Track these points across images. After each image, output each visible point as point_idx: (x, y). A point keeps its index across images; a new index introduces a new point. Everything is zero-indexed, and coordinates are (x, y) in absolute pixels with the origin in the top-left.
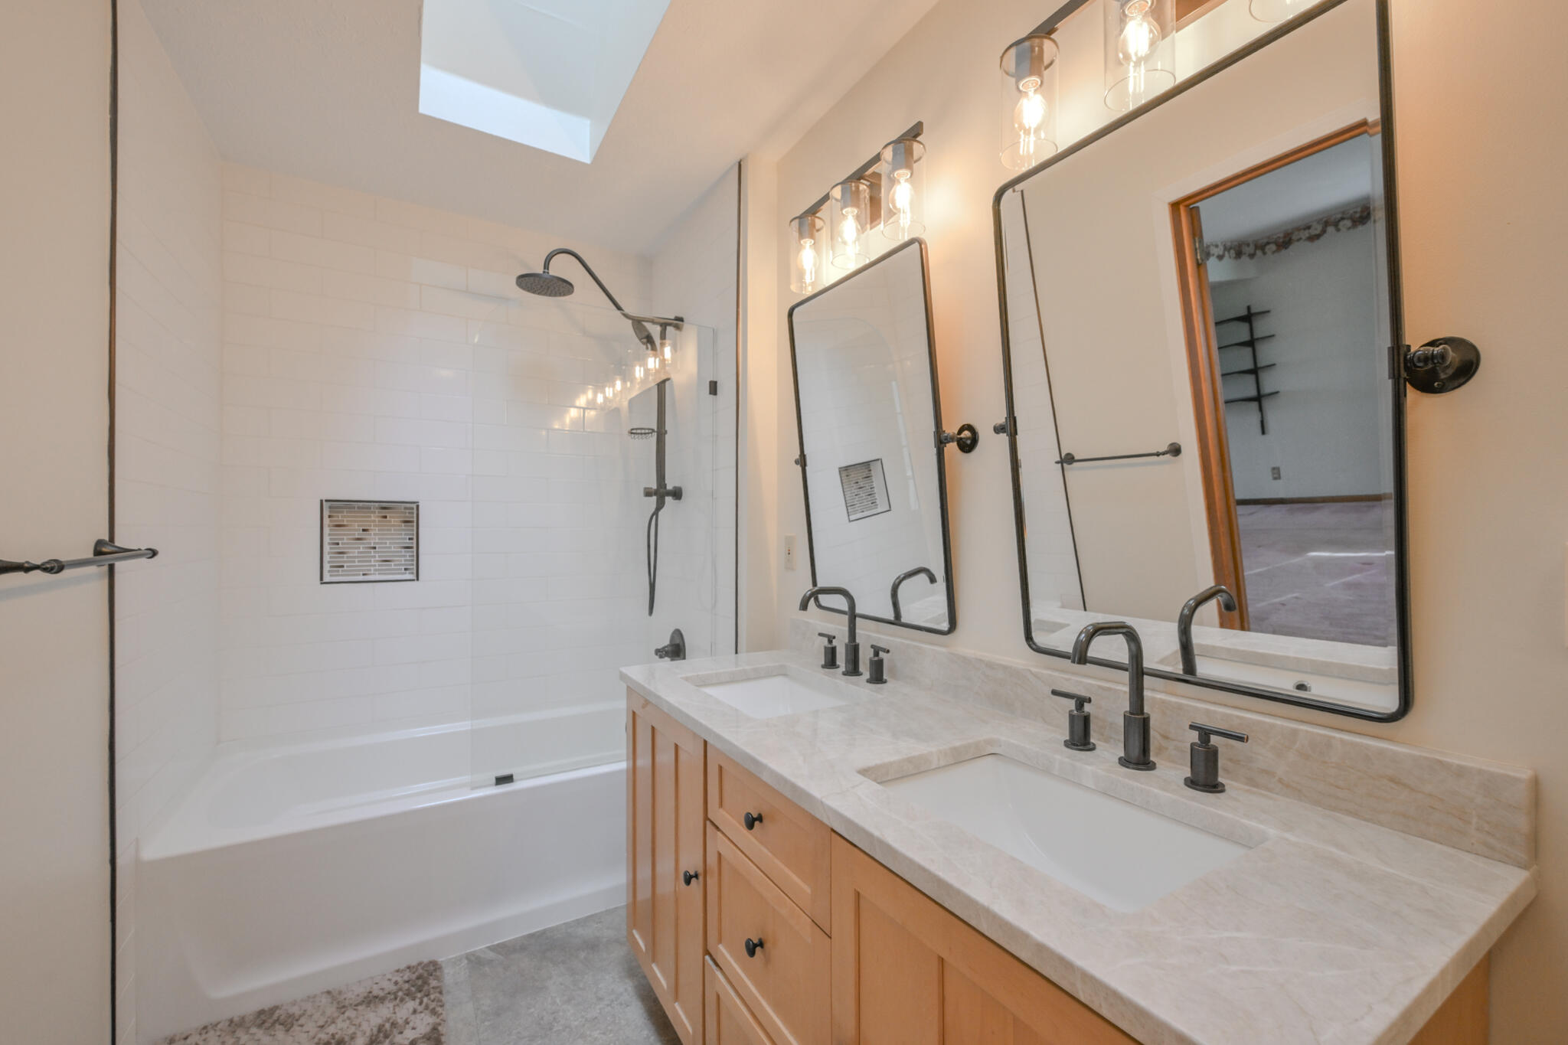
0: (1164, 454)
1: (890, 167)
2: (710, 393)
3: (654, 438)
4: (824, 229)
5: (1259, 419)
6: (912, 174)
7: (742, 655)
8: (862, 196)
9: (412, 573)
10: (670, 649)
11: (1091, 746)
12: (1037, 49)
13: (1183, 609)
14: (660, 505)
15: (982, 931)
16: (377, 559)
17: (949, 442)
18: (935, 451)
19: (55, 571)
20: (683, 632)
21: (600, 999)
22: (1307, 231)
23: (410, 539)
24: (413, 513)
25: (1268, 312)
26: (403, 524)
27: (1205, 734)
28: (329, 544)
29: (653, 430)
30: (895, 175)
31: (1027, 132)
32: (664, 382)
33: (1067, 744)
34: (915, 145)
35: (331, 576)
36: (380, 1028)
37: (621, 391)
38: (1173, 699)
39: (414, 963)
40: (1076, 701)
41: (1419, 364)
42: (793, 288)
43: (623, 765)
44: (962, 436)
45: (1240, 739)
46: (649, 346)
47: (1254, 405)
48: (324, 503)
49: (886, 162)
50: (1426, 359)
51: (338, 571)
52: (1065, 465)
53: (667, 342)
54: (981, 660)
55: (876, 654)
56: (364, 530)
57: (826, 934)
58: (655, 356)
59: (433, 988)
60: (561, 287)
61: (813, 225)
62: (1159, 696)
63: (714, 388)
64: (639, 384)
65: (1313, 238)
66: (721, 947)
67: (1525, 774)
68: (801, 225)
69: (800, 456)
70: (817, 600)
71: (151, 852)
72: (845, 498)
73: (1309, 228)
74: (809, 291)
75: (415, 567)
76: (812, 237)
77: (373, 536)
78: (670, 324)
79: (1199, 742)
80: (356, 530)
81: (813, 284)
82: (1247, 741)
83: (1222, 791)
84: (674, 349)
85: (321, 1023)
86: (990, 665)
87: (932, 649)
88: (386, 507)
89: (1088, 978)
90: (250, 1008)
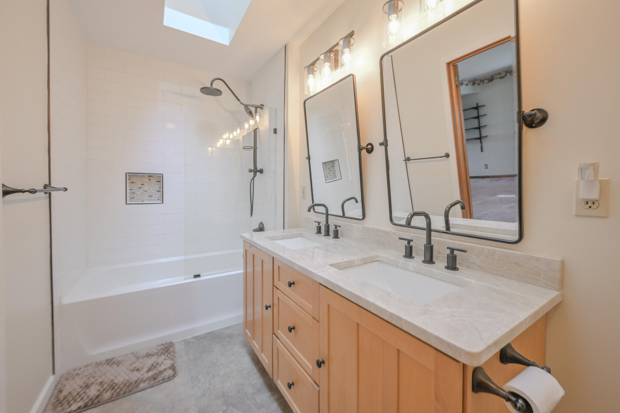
0: (443, 157)
1: (342, 48)
2: (274, 133)
3: (252, 151)
4: (317, 71)
5: (481, 146)
6: (350, 50)
7: (286, 230)
8: (332, 58)
9: (161, 201)
10: (258, 229)
11: (413, 257)
12: (396, 4)
13: (446, 208)
14: (255, 175)
15: (371, 311)
16: (147, 195)
17: (363, 149)
18: (358, 153)
19: (33, 193)
20: (263, 223)
21: (234, 355)
22: (500, 75)
23: (160, 188)
24: (161, 178)
25: (484, 106)
26: (157, 182)
27: (452, 250)
28: (129, 189)
29: (252, 147)
30: (344, 51)
31: (392, 35)
32: (256, 129)
33: (404, 257)
34: (352, 40)
35: (130, 201)
36: (152, 365)
37: (240, 133)
38: (442, 239)
39: (164, 343)
40: (408, 241)
41: (527, 118)
42: (306, 93)
43: (242, 271)
44: (368, 147)
45: (464, 251)
46: (251, 115)
47: (479, 141)
48: (127, 173)
49: (341, 46)
50: (530, 116)
51: (132, 200)
52: (407, 161)
53: (258, 114)
54: (374, 229)
55: (336, 228)
56: (142, 184)
57: (317, 321)
58: (253, 120)
59: (172, 351)
60: (217, 92)
61: (313, 69)
62: (437, 238)
63: (275, 131)
64: (246, 130)
65: (502, 78)
66: (279, 331)
67: (559, 259)
68: (308, 69)
69: (308, 156)
70: (314, 209)
71: (65, 301)
72: (324, 174)
73: (500, 74)
74: (312, 94)
75: (162, 199)
76: (313, 74)
77: (145, 187)
78: (259, 107)
79: (450, 253)
80: (138, 184)
81: (313, 92)
82: (467, 252)
83: (458, 270)
84: (260, 117)
85: (130, 363)
86: (377, 230)
87: (356, 225)
88: (150, 176)
89: (407, 322)
90: (103, 358)
